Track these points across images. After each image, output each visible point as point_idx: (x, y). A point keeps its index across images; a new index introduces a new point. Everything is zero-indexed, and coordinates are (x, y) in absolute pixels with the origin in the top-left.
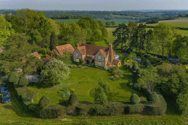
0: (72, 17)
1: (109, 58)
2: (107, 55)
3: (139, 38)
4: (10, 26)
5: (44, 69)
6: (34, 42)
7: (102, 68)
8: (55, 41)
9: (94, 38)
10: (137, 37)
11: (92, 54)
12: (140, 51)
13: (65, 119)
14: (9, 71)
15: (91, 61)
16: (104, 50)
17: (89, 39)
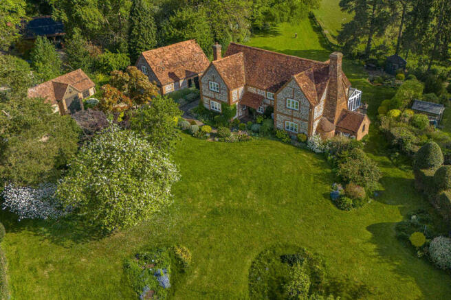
1: (326, 106)
2: (320, 94)
3: (434, 22)
6: (77, 30)
7: (298, 140)
8: (144, 31)
9: (277, 14)
10: (427, 18)
11: (265, 88)
12: (433, 67)
15: (261, 110)
16: (310, 76)
17: (260, 15)
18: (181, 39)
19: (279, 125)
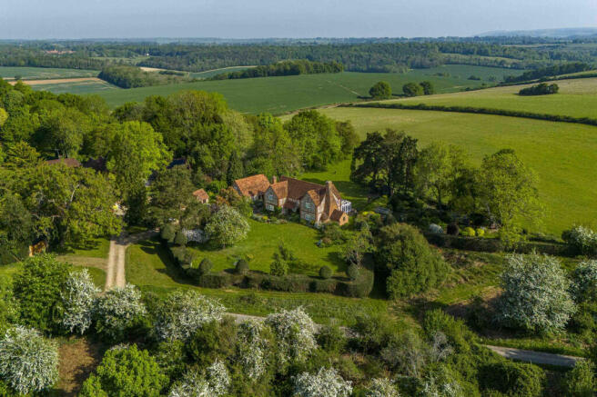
0: (308, 68)
1: (325, 207)
2: (321, 200)
4: (161, 139)
5: (211, 222)
6: (199, 168)
7: (311, 224)
11: (296, 198)
13: (230, 291)
14: (162, 223)
16: (316, 192)
17: (310, 159)
18: (257, 173)
19: (302, 217)
